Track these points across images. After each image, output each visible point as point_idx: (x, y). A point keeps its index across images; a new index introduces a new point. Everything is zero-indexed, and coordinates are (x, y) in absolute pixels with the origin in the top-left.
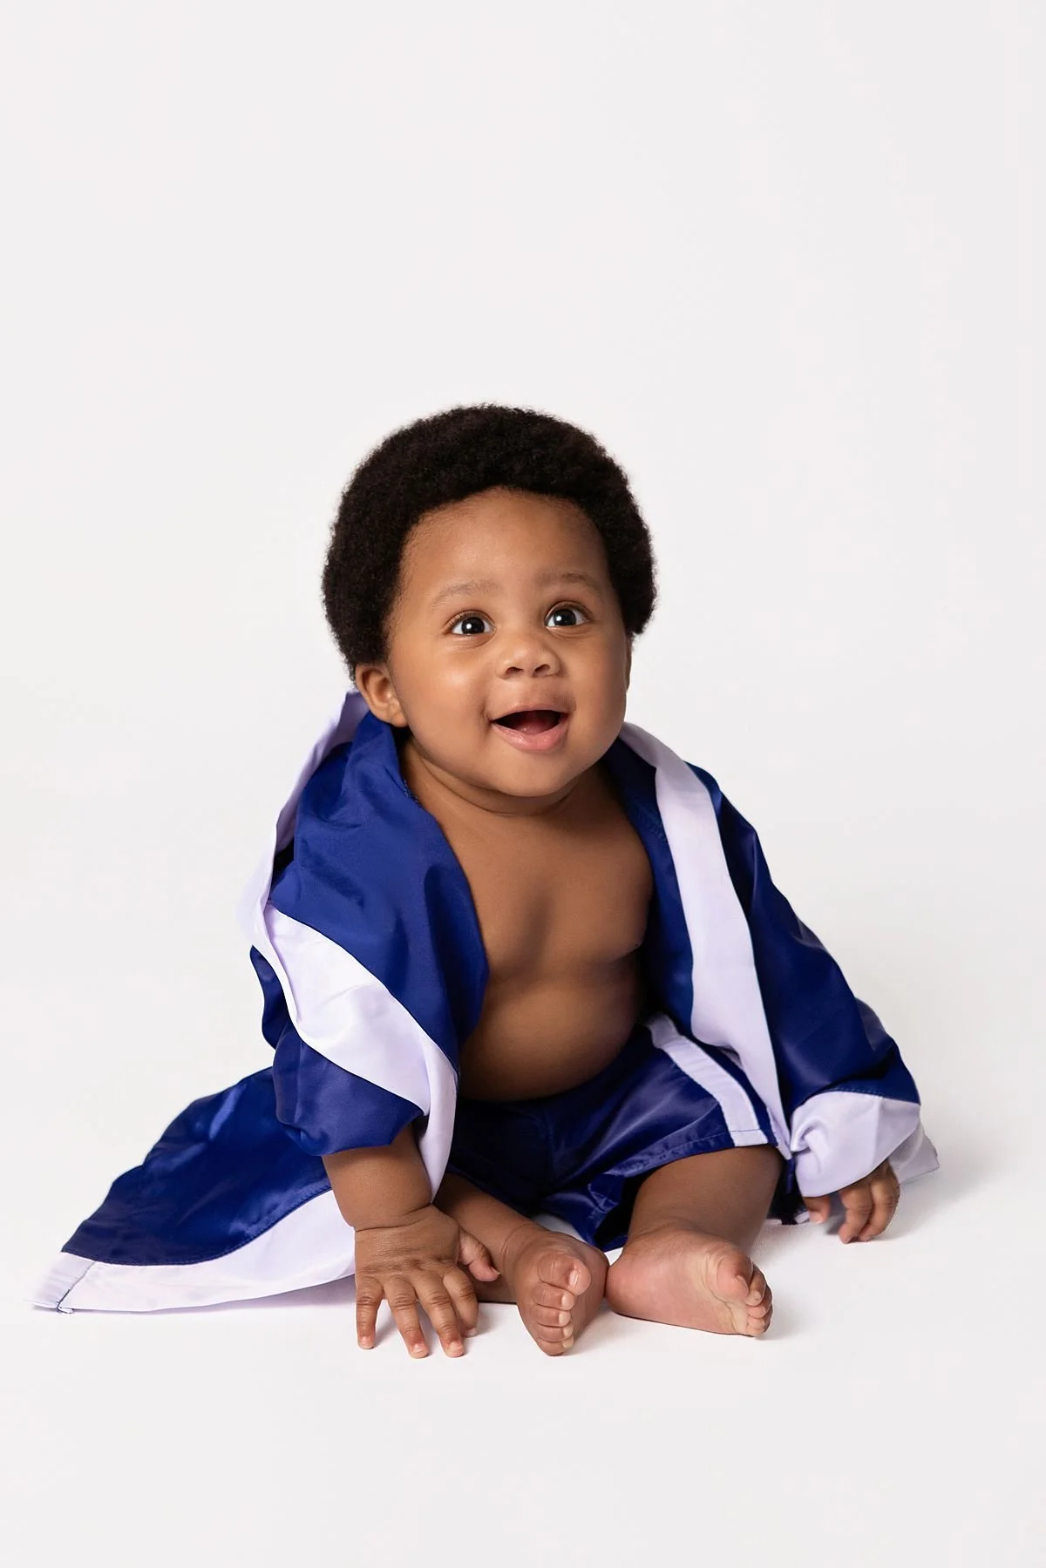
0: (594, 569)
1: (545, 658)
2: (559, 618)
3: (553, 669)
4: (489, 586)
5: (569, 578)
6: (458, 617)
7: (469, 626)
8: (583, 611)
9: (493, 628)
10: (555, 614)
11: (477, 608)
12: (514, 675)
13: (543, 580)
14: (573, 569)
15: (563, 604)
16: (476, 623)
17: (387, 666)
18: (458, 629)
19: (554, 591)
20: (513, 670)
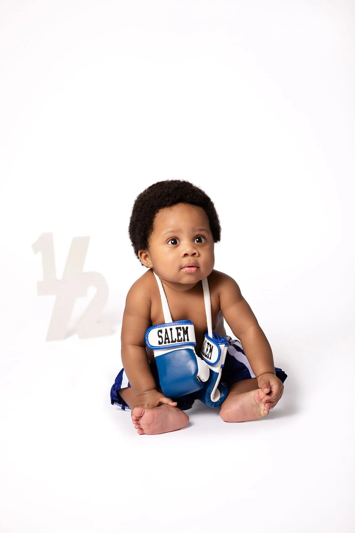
0: (207, 227)
1: (195, 251)
2: (197, 240)
3: (197, 255)
4: (179, 231)
5: (201, 230)
6: (170, 239)
7: (173, 242)
8: (204, 237)
9: (180, 242)
10: (196, 239)
11: (176, 236)
12: (186, 256)
13: (194, 230)
14: (202, 228)
15: (199, 236)
16: (175, 241)
17: (148, 251)
18: (170, 243)
19: (197, 233)
20: (186, 255)
